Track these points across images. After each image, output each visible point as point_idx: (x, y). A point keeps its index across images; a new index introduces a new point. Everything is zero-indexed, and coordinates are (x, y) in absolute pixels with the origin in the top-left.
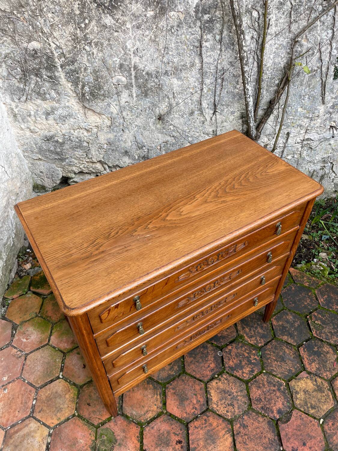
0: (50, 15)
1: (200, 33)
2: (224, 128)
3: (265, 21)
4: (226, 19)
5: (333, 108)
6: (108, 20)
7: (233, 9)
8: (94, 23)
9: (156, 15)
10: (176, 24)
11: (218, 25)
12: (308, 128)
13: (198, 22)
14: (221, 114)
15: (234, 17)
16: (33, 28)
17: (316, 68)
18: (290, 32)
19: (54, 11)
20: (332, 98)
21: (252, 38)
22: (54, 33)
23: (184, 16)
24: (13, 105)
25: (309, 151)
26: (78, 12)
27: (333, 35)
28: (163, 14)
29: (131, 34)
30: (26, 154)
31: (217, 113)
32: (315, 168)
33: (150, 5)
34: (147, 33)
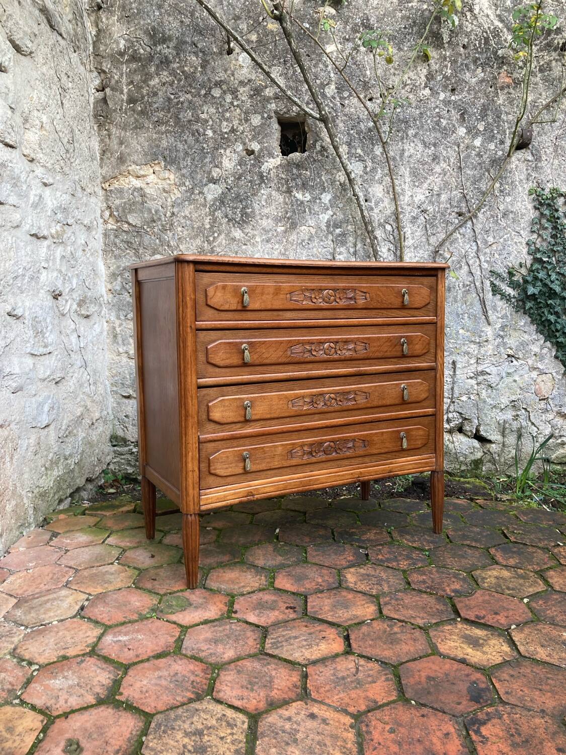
0: (180, 229)
1: (332, 246)
3: (399, 234)
4: (359, 232)
5: (503, 331)
6: (237, 233)
7: (363, 217)
8: (223, 236)
9: (286, 230)
10: (307, 237)
11: (351, 239)
12: (479, 356)
13: (330, 235)
15: (366, 224)
16: (160, 241)
17: (468, 283)
18: (429, 244)
19: (184, 225)
20: (498, 318)
21: (389, 250)
22: (180, 246)
23: (315, 230)
24: (117, 322)
25: (489, 391)
26: (208, 226)
27: (478, 247)
28: (294, 228)
29: (259, 248)
30: (115, 389)
32: (504, 417)
33: (280, 221)
34: (277, 246)
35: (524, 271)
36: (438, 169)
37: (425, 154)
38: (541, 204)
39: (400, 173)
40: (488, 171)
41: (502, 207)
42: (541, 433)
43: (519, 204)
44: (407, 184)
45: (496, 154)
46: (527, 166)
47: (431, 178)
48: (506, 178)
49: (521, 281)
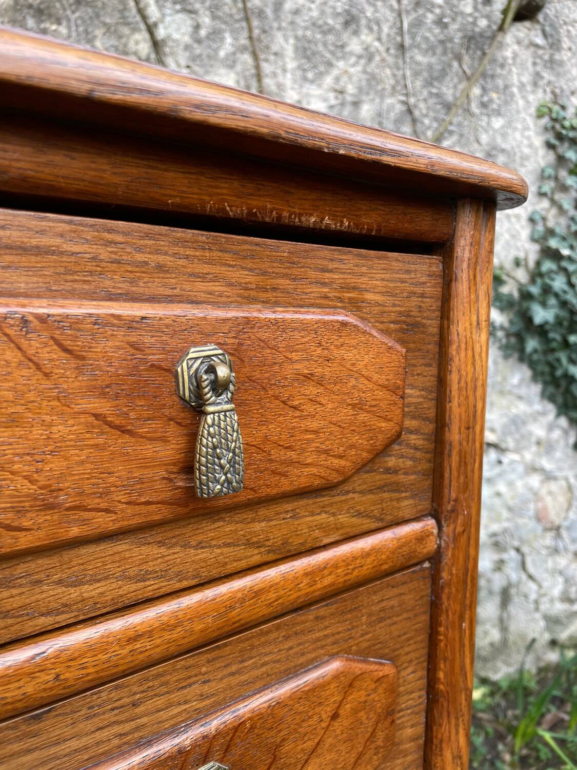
35: (522, 275)
36: (355, 46)
37: (329, 11)
38: (560, 137)
39: (275, 48)
40: (459, 58)
41: (484, 138)
42: (545, 595)
43: (518, 135)
44: (289, 76)
45: (474, 24)
46: (535, 55)
47: (341, 64)
48: (493, 77)
49: (516, 294)
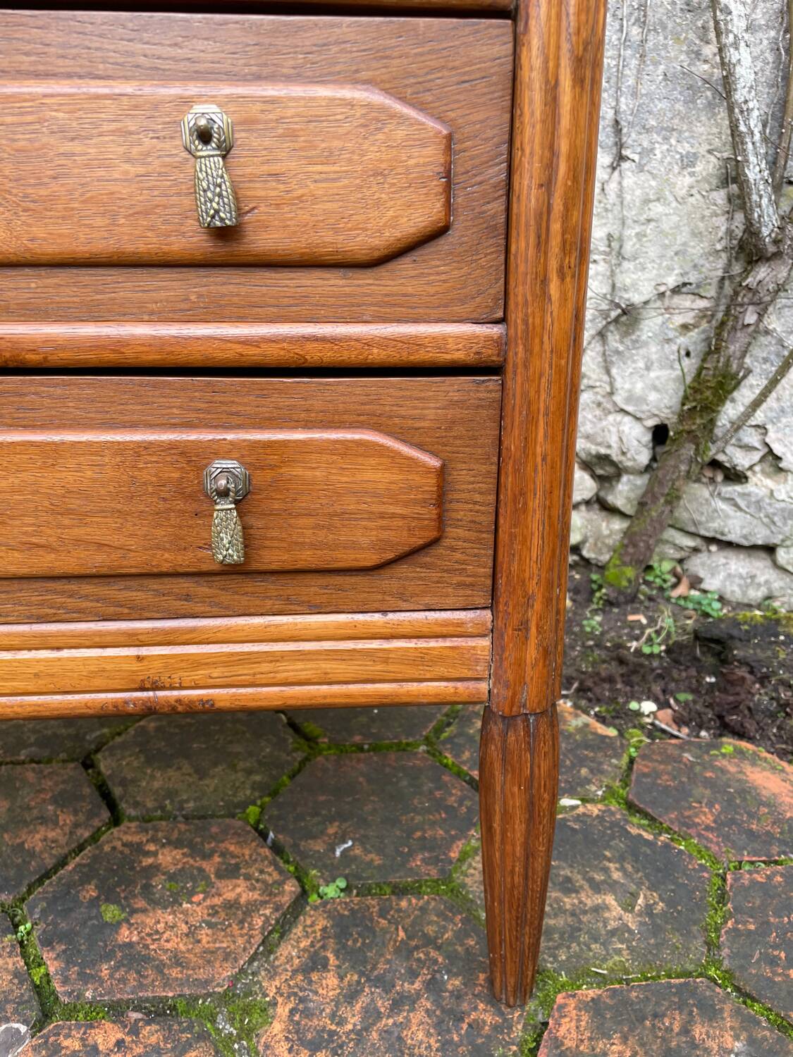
2: (652, 225)
14: (641, 168)
31: (626, 165)
